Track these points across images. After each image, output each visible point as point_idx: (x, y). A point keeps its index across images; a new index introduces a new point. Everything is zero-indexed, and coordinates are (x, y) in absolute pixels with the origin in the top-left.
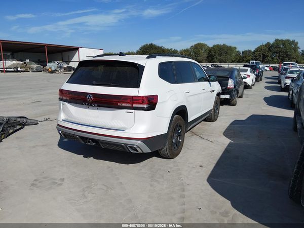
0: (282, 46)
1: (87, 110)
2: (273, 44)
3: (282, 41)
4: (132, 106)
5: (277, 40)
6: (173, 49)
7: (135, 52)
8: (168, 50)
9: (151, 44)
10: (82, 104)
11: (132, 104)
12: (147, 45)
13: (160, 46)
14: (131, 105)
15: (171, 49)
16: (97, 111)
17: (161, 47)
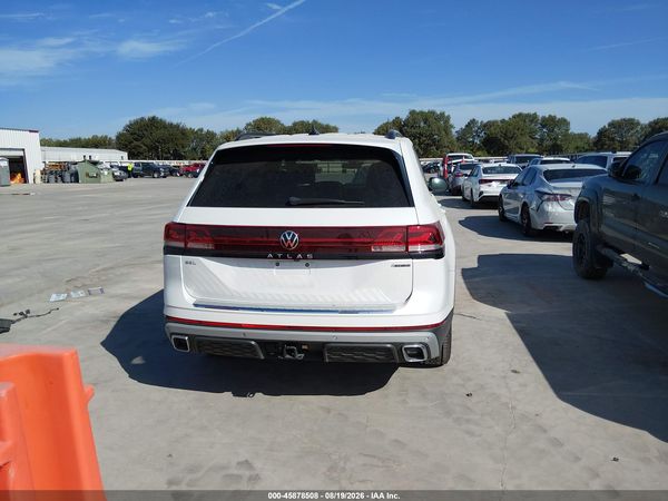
0: (422, 124)
1: (275, 271)
2: (407, 120)
3: (422, 113)
4: (407, 249)
5: (412, 113)
6: (205, 130)
7: (113, 136)
8: (192, 131)
9: (154, 118)
10: (266, 257)
11: (407, 244)
12: (142, 119)
13: (175, 122)
14: (403, 249)
15: (201, 130)
16: (307, 271)
17: (177, 126)
